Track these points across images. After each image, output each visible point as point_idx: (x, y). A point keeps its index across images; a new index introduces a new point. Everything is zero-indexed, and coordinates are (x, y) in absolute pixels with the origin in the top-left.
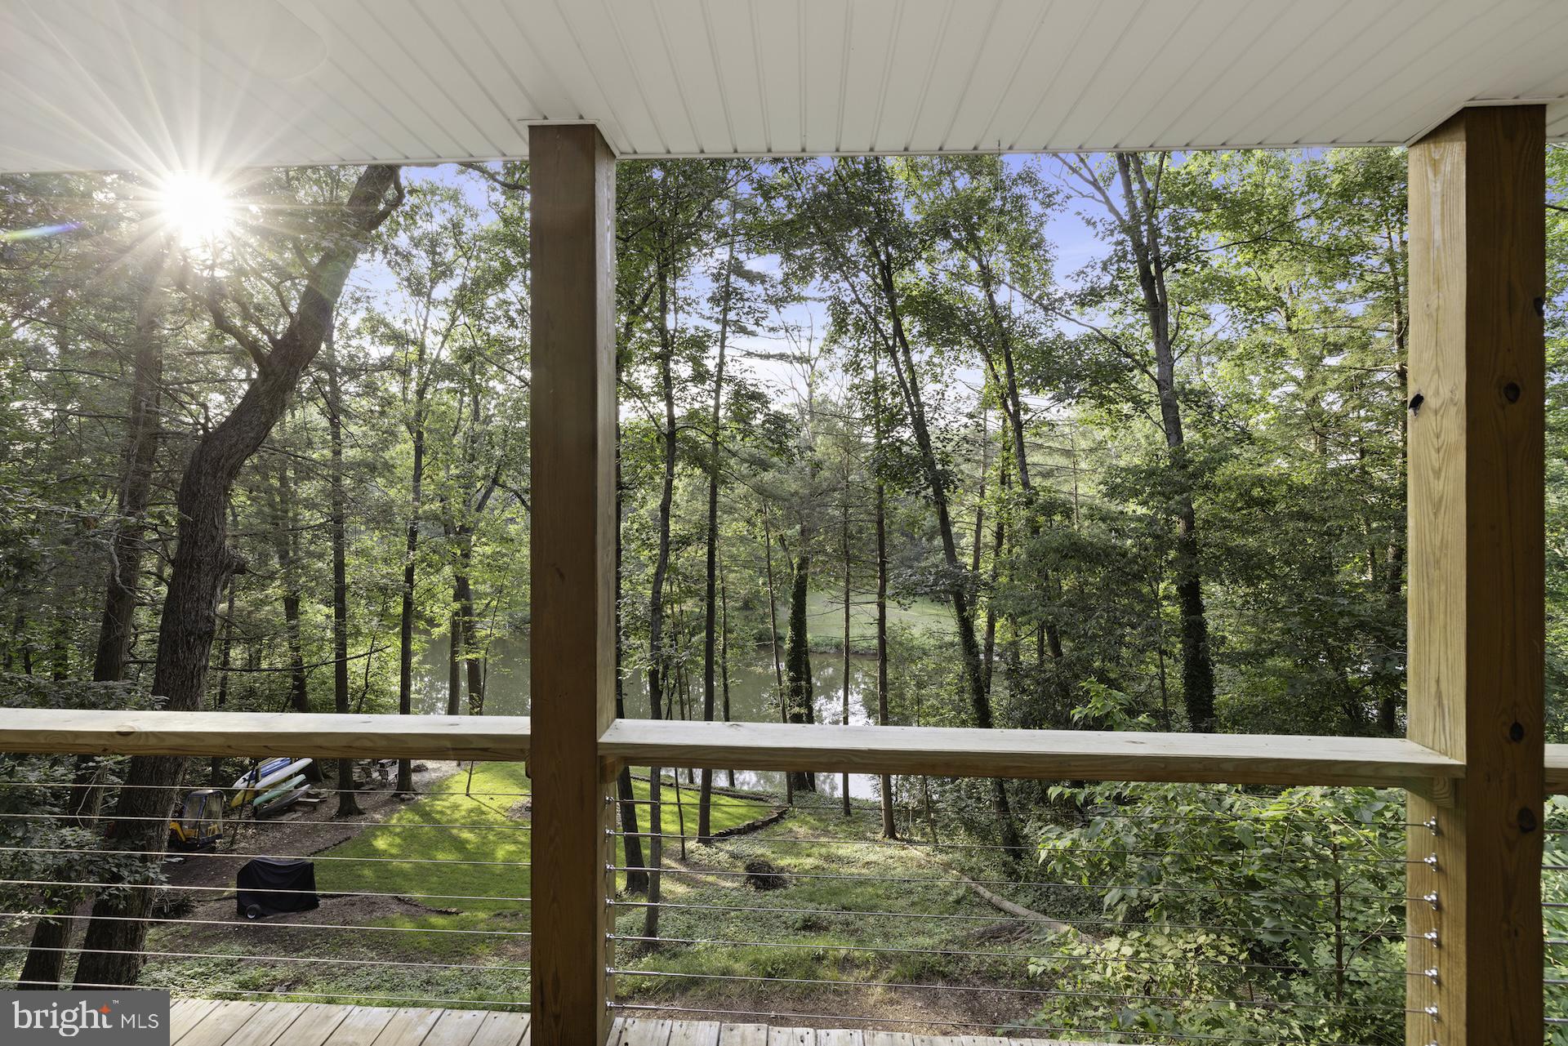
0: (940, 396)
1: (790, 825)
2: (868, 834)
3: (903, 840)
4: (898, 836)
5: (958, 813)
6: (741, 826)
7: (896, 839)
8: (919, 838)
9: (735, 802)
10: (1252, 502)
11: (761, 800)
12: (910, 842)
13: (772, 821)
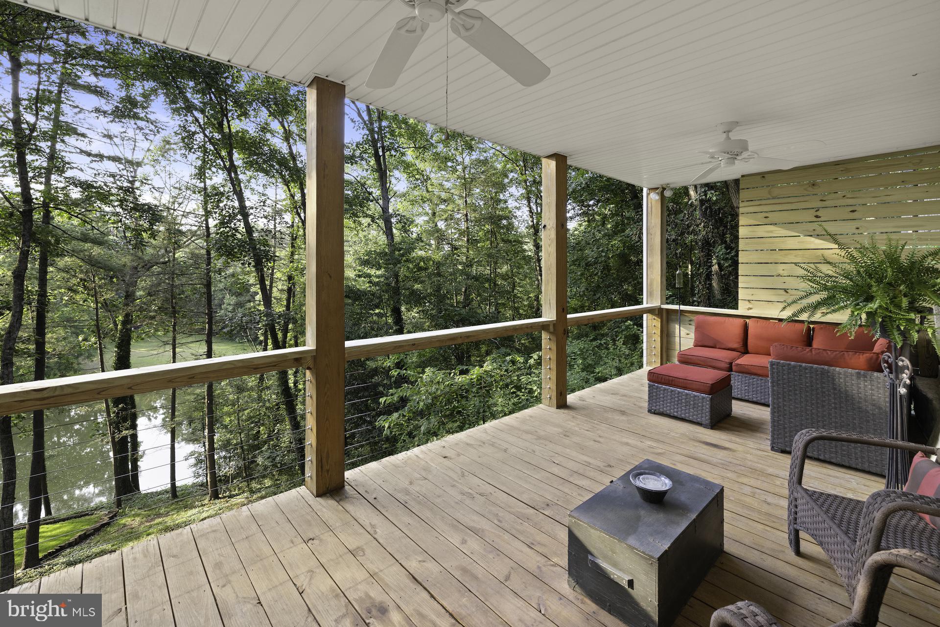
0: (262, 204)
1: (123, 521)
2: (197, 503)
3: (225, 497)
4: (220, 496)
5: (272, 462)
6: (72, 539)
7: (220, 498)
8: (237, 492)
9: (57, 525)
10: (420, 269)
11: (87, 515)
12: (231, 497)
13: (103, 526)
